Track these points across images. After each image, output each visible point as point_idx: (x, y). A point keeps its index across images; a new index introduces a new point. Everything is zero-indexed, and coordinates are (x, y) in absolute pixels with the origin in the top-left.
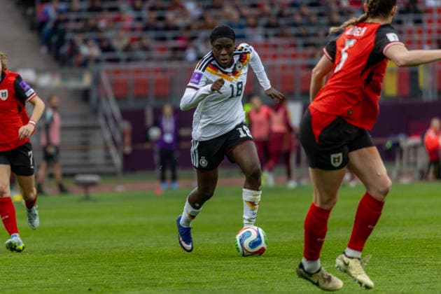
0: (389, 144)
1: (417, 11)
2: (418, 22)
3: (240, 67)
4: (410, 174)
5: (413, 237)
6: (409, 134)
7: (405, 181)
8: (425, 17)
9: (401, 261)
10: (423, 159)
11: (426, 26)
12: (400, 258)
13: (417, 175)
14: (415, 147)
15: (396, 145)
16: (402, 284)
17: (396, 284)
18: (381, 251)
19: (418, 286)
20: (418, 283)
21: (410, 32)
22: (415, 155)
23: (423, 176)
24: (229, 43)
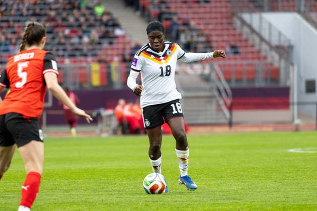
0: (95, 114)
1: (110, 38)
2: (111, 43)
3: (170, 53)
4: (107, 131)
5: (109, 168)
6: (107, 108)
7: (104, 135)
8: (115, 41)
9: (102, 182)
10: (114, 123)
11: (115, 46)
12: (101, 180)
13: (111, 132)
14: (110, 116)
15: (99, 115)
16: (102, 195)
17: (99, 195)
18: (90, 176)
19: (111, 196)
20: (111, 194)
21: (106, 49)
22: (110, 120)
23: (115, 132)
24: (159, 34)
